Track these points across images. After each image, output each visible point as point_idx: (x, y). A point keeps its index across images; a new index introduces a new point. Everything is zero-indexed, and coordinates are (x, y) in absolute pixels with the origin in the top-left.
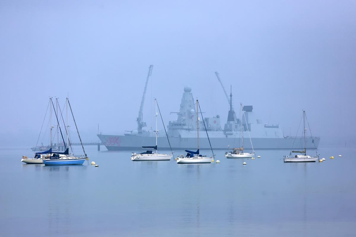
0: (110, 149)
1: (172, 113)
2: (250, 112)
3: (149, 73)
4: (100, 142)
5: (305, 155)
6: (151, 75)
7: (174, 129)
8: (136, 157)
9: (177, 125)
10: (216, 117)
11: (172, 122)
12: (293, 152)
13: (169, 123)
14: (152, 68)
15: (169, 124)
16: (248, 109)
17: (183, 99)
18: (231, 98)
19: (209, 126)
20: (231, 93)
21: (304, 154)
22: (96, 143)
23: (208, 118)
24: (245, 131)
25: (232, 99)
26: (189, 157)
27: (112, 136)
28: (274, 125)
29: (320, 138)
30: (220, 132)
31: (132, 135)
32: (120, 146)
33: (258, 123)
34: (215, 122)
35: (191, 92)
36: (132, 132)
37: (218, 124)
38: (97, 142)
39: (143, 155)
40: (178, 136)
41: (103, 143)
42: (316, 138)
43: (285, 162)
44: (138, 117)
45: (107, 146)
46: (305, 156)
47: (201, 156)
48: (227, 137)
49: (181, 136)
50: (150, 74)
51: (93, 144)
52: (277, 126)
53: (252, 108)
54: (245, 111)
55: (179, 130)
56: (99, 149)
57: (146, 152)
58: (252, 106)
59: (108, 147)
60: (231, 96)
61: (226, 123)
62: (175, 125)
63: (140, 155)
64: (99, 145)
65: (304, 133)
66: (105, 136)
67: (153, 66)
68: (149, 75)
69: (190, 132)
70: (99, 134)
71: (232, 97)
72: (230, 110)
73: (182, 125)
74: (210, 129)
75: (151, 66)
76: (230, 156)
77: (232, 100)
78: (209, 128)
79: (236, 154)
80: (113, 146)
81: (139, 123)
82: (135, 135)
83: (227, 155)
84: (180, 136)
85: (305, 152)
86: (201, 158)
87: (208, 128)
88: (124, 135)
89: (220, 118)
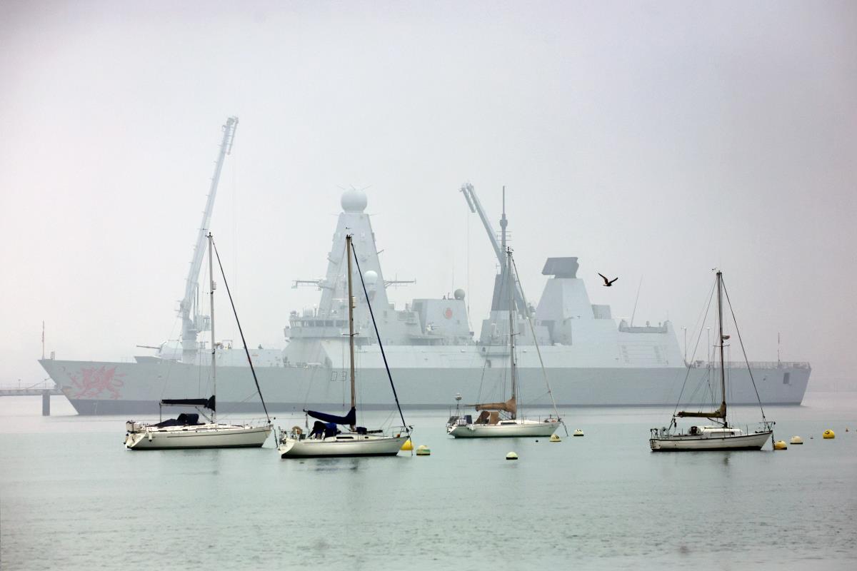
0: (85, 408)
1: (299, 284)
2: (569, 280)
3: (224, 144)
4: (51, 384)
5: (726, 426)
6: (229, 153)
7: (306, 339)
8: (142, 436)
9: (320, 324)
10: (452, 296)
11: (301, 315)
12: (682, 415)
13: (291, 317)
14: (235, 128)
15: (291, 322)
16: (562, 268)
17: (339, 234)
18: (504, 232)
19: (429, 329)
20: (504, 216)
21: (721, 420)
22: (36, 390)
23: (426, 300)
24: (553, 344)
25: (507, 234)
26: (324, 434)
27: (91, 362)
28: (652, 325)
29: (810, 369)
30: (464, 348)
31: (161, 360)
32: (119, 399)
33: (596, 317)
34: (449, 314)
35: (366, 211)
36: (160, 349)
37: (458, 322)
38: (41, 387)
39: (165, 428)
40: (319, 364)
41: (62, 390)
42: (796, 365)
43: (655, 450)
44: (182, 297)
45: (75, 398)
46: (727, 430)
47: (362, 431)
48: (490, 365)
49: (331, 362)
50: (227, 150)
51: (27, 392)
52: (662, 326)
53: (576, 266)
54: (553, 276)
55: (324, 343)
56: (46, 411)
57: (176, 419)
58: (576, 259)
59: (75, 403)
60: (504, 223)
61: (488, 317)
62: (311, 324)
63: (155, 429)
64: (46, 395)
65: (718, 349)
66: (65, 365)
67: (237, 122)
68: (223, 153)
69: (363, 347)
70: (48, 357)
71: (507, 229)
72: (499, 273)
73: (335, 324)
74: (431, 337)
75: (231, 121)
76: (463, 431)
77: (507, 238)
78: (430, 333)
79: (487, 422)
80: (94, 398)
81: (186, 318)
82: (173, 361)
83: (454, 428)
84: (328, 362)
85: (724, 416)
86: (362, 437)
87: (426, 333)
88: (135, 362)
89: (466, 299)
